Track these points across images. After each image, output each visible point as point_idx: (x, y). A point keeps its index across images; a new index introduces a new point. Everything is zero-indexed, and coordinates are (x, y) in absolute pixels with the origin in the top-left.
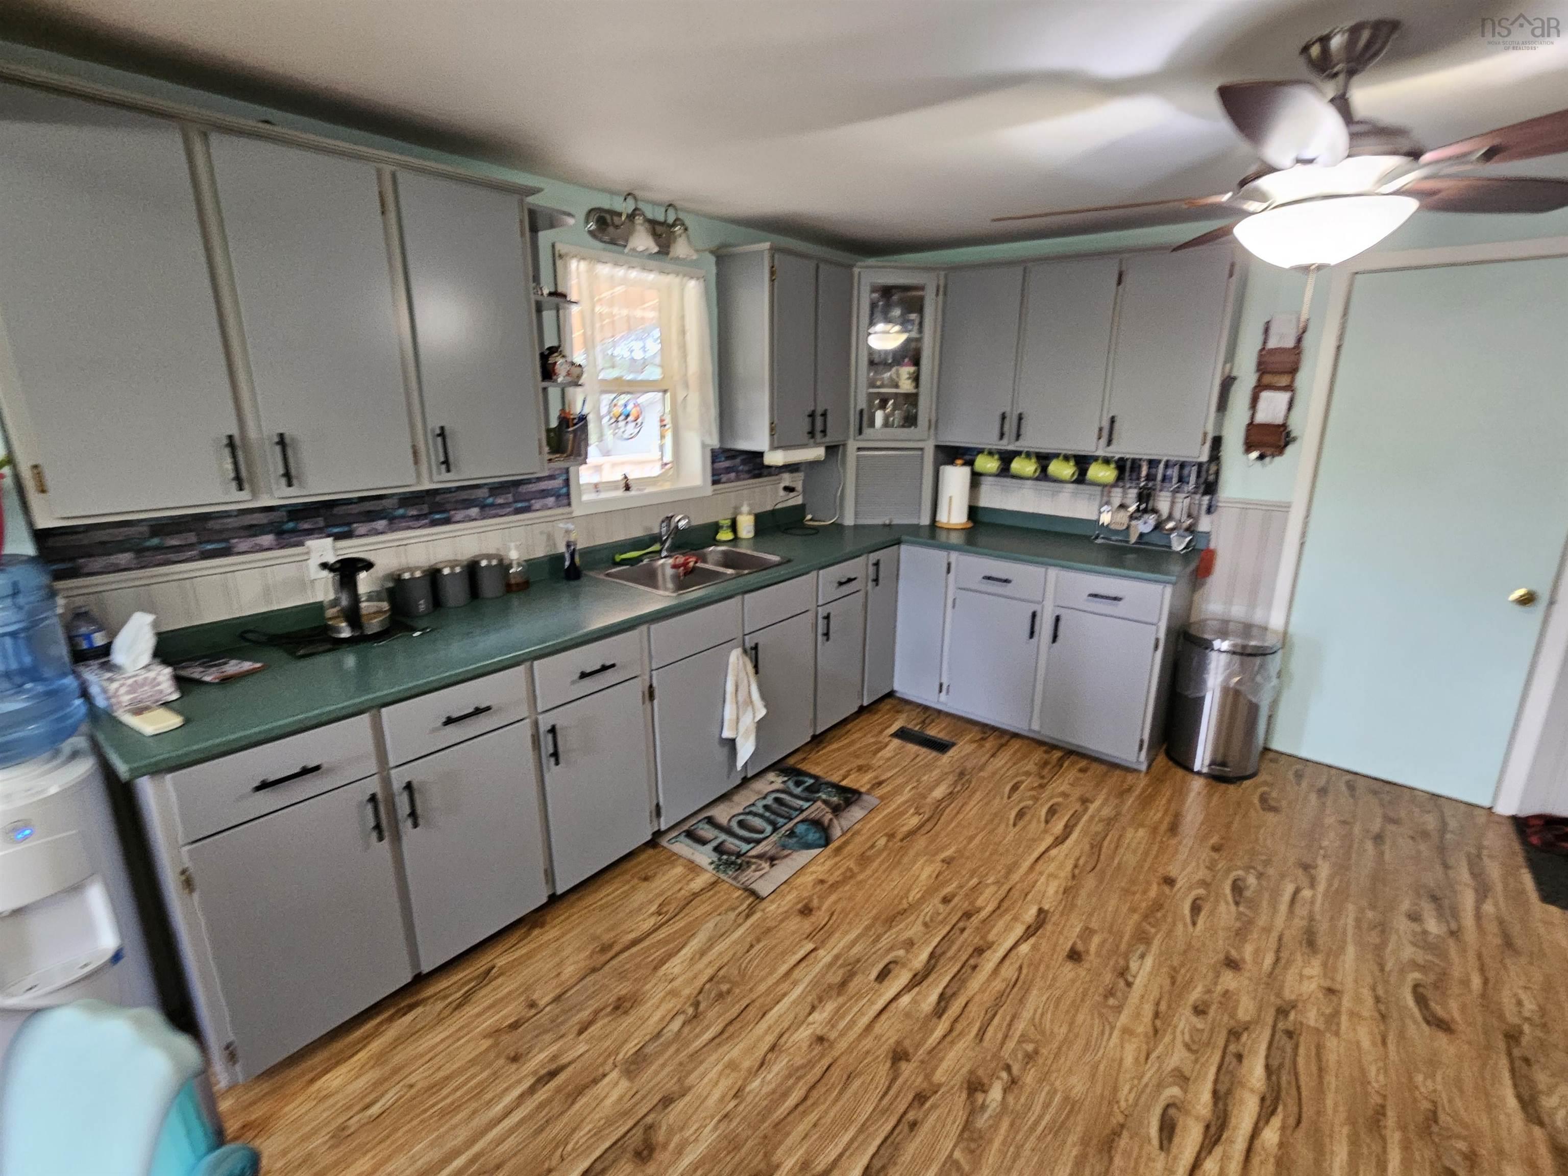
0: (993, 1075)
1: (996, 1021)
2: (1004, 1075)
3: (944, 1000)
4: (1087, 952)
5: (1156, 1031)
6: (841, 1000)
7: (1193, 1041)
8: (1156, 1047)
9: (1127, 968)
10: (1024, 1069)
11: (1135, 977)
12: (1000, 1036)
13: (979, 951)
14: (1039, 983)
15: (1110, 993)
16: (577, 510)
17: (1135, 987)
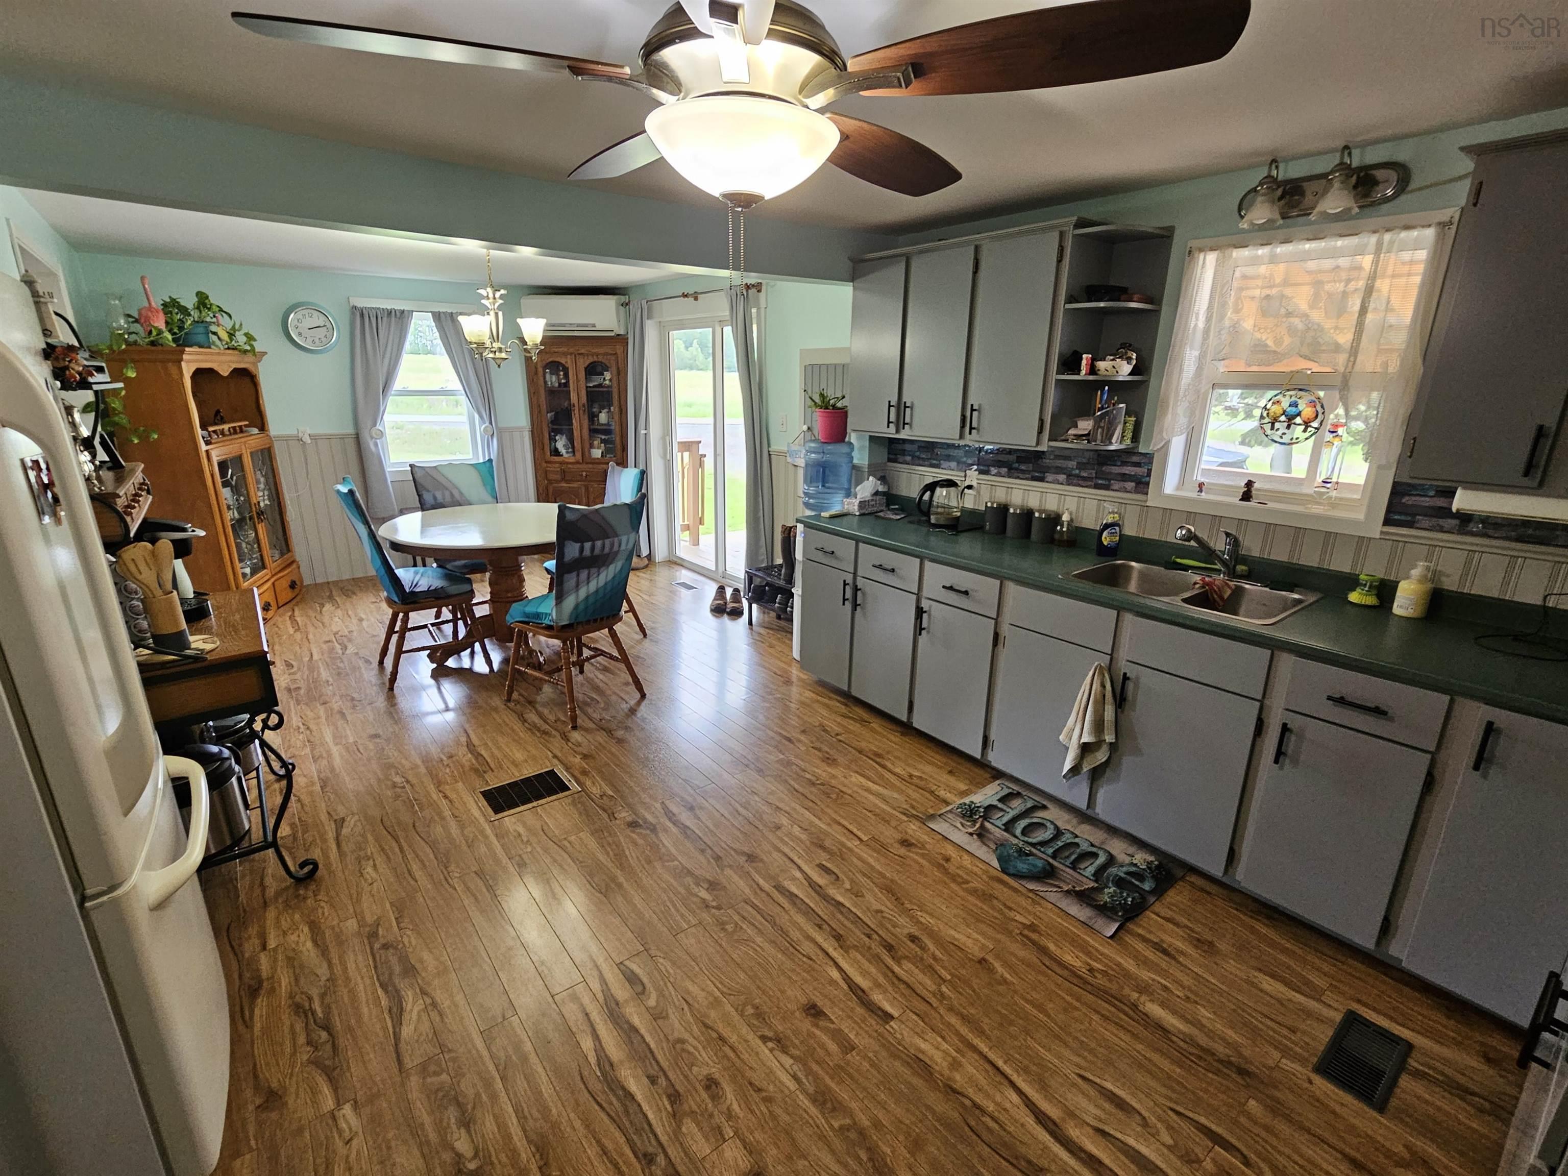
0: (716, 898)
1: (759, 917)
2: (714, 904)
3: (792, 897)
4: (817, 1026)
5: (707, 1026)
6: (808, 843)
7: (683, 1050)
8: (693, 1015)
9: (785, 1050)
10: (713, 916)
11: (771, 1050)
12: (745, 914)
13: (838, 938)
14: (788, 964)
15: (759, 1015)
16: (1152, 500)
17: (760, 1042)
